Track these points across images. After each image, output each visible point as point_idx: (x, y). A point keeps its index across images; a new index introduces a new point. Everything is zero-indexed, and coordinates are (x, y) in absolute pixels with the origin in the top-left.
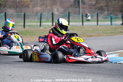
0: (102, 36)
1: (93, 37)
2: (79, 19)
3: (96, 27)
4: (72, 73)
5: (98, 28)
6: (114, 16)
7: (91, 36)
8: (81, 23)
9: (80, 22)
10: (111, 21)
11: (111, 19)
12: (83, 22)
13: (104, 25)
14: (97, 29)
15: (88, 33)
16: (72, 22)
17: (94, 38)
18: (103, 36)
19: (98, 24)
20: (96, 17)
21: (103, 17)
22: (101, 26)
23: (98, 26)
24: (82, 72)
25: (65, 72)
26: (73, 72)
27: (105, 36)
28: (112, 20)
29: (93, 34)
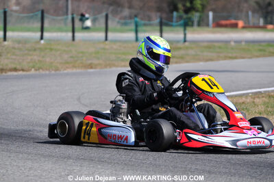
0: (114, 66)
1: (95, 68)
2: (66, 24)
3: (102, 46)
4: (43, 159)
5: (107, 47)
6: (143, 22)
7: (91, 66)
8: (70, 34)
9: (66, 31)
10: (137, 32)
11: (137, 26)
12: (73, 32)
13: (120, 41)
14: (104, 49)
15: (84, 58)
16: (49, 31)
17: (98, 70)
18: (117, 66)
19: (106, 39)
20: (103, 21)
21: (118, 22)
22: (115, 41)
23: (107, 42)
24: (65, 158)
25: (26, 156)
26: (45, 157)
27: (122, 66)
28: (139, 29)
29: (95, 62)
